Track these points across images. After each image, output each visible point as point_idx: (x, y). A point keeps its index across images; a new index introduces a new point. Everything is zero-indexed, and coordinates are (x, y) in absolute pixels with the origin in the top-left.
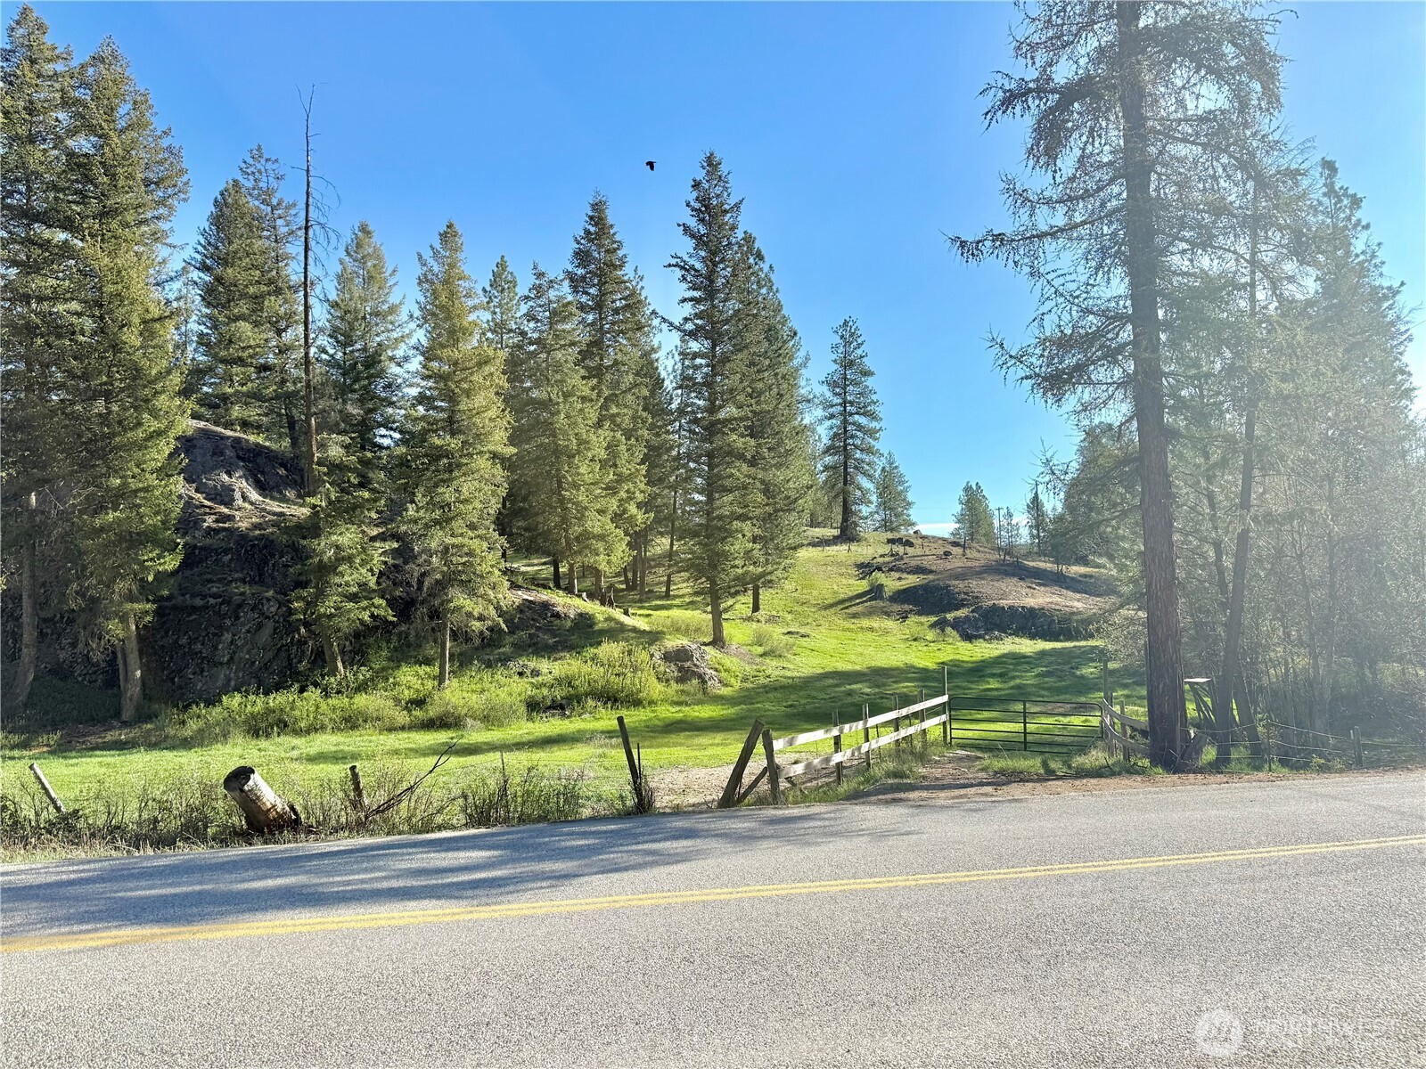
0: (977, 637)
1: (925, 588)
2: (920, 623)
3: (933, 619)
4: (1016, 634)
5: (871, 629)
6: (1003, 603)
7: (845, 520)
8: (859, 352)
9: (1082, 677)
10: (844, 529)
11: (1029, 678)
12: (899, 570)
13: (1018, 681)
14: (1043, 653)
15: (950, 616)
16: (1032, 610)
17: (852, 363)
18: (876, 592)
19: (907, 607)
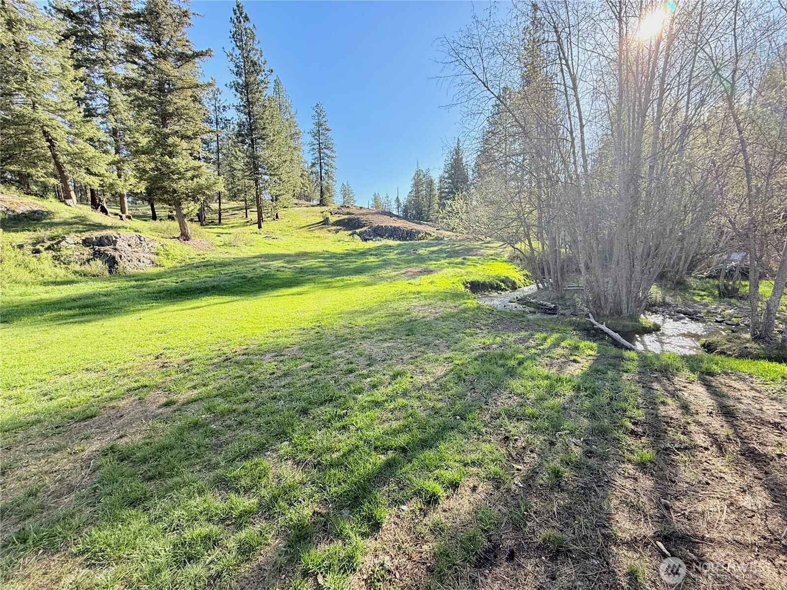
0: (369, 240)
1: (349, 220)
2: (344, 234)
3: (350, 232)
4: (387, 238)
5: (319, 237)
6: (383, 225)
7: (321, 197)
8: (324, 119)
9: (419, 254)
10: (321, 201)
11: (392, 256)
12: (340, 213)
13: (384, 257)
14: (400, 245)
15: (358, 231)
16: (395, 227)
17: (321, 125)
18: (326, 222)
19: (339, 227)
